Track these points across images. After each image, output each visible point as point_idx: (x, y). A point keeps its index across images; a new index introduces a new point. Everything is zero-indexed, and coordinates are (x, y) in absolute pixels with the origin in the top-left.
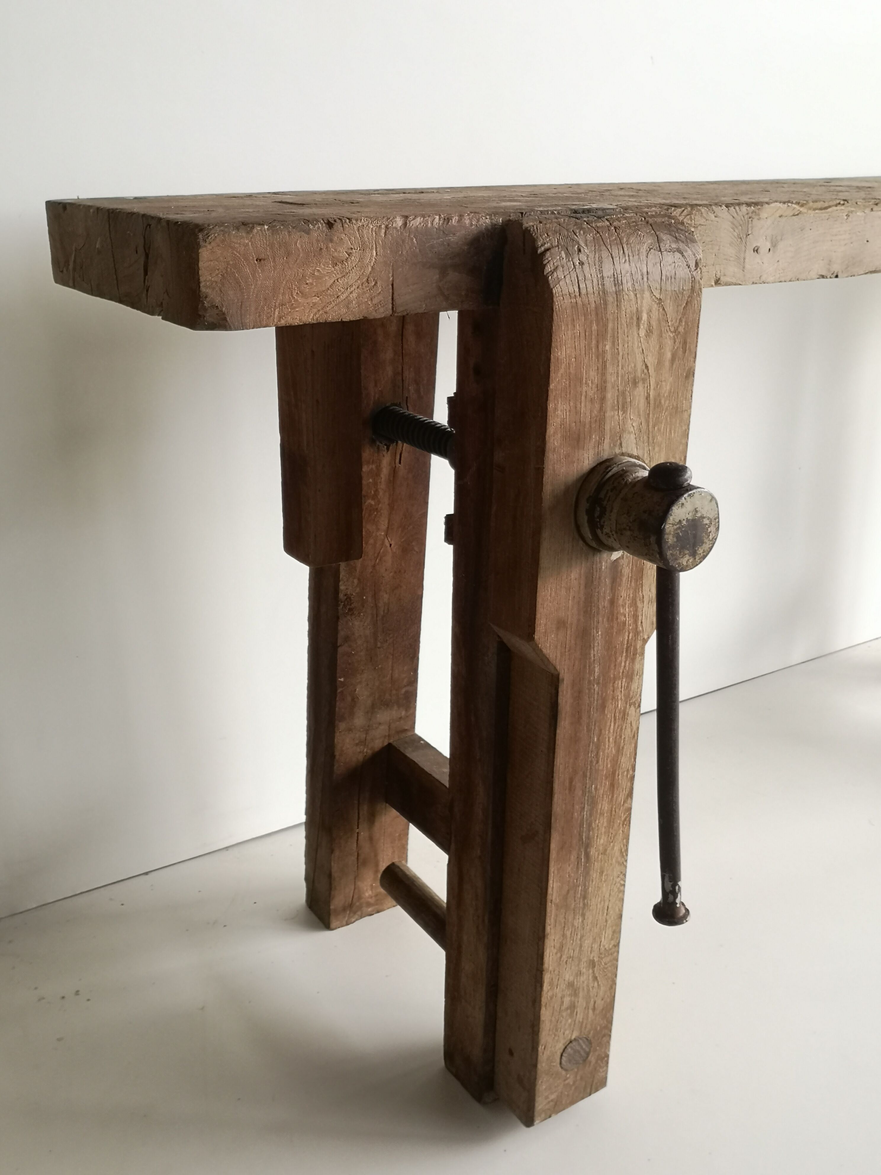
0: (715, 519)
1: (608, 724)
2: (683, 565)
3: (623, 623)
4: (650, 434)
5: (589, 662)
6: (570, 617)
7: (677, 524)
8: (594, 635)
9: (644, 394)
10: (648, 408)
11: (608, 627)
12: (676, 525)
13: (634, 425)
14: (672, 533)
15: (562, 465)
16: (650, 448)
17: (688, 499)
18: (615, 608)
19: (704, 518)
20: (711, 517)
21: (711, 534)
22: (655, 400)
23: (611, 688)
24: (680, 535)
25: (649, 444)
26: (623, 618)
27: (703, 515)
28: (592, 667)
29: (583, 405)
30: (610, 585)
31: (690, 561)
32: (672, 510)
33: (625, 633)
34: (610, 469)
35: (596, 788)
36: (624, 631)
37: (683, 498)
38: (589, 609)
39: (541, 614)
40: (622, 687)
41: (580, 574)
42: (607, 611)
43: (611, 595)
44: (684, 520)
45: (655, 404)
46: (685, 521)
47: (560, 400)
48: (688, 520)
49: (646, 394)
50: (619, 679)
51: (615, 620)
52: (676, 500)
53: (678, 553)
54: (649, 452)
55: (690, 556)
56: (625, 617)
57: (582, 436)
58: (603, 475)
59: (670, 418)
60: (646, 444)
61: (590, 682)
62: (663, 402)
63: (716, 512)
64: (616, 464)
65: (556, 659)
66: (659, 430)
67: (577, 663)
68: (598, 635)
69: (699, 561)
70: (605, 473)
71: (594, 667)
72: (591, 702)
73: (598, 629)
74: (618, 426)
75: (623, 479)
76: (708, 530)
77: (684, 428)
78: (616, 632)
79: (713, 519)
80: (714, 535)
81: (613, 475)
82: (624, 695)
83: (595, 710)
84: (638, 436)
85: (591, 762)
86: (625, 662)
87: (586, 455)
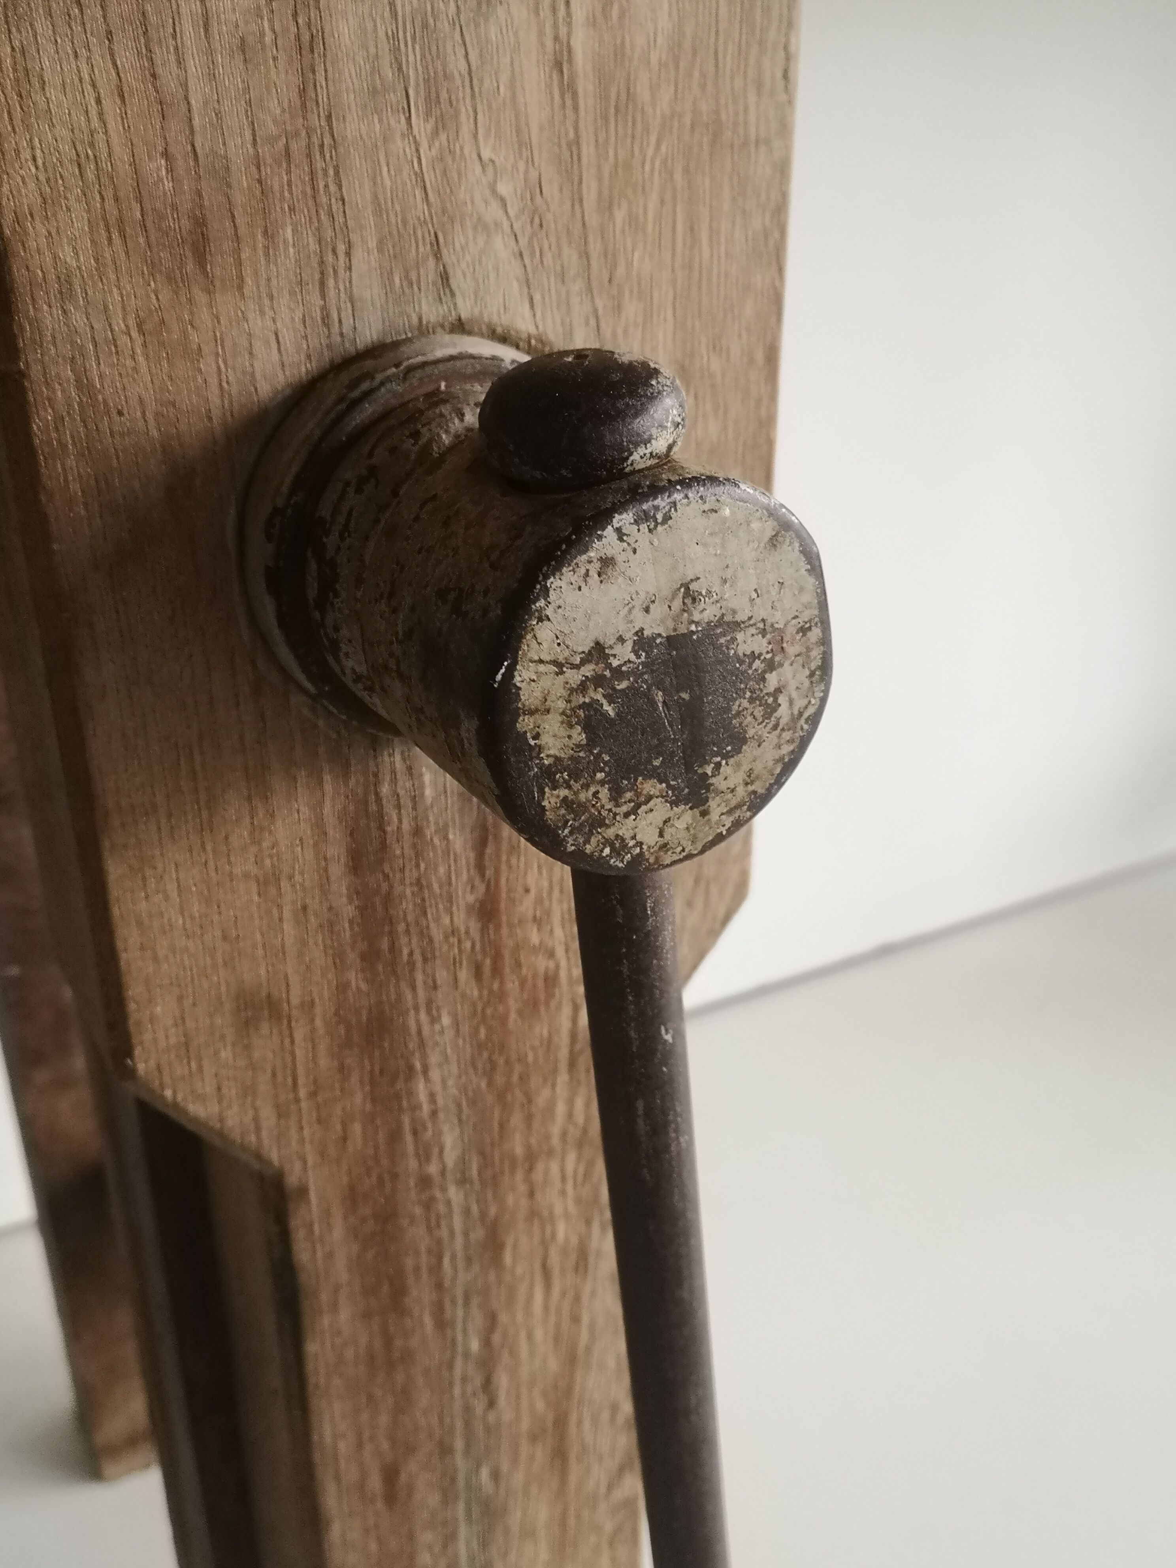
0: (804, 631)
1: (522, 1291)
2: (640, 844)
3: (546, 979)
4: (591, 239)
5: (413, 1120)
6: (294, 979)
7: (583, 662)
8: (419, 1032)
9: (542, 45)
10: (569, 111)
11: (481, 996)
12: (577, 667)
13: (503, 189)
14: (561, 705)
15: (129, 363)
16: (599, 304)
17: (640, 535)
18: (505, 931)
19: (736, 626)
20: (779, 619)
21: (782, 699)
22: (603, 80)
23: (522, 1188)
24: (605, 715)
25: (589, 289)
26: (542, 964)
27: (734, 612)
28: (430, 1132)
29: (194, 65)
30: (472, 855)
31: (681, 824)
32: (546, 591)
33: (559, 1007)
34: (365, 386)
35: (496, 1475)
36: (553, 1004)
37: (609, 531)
38: (385, 944)
39: (147, 982)
40: (564, 1179)
41: (319, 826)
42: (468, 945)
43: (481, 888)
44: (621, 639)
45: (604, 97)
46: (629, 645)
47: (42, 26)
48: (642, 642)
49: (549, 43)
50: (551, 1153)
51: (507, 970)
52: (570, 544)
53: (604, 793)
54: (593, 322)
55: (674, 803)
56: (551, 954)
57: (218, 227)
58: (333, 415)
59: (686, 170)
60: (577, 286)
61: (425, 1182)
62: (643, 91)
63: (808, 597)
64: (397, 366)
65: (258, 1130)
66: (634, 223)
67: (357, 1128)
68: (437, 1027)
69: (728, 821)
70: (343, 406)
71: (438, 1134)
72: (439, 1242)
73: (438, 1009)
74: (418, 193)
75: (416, 435)
76: (764, 679)
77: (756, 223)
78: (520, 1013)
79: (791, 630)
80: (800, 703)
81: (385, 415)
82: (578, 1201)
83: (461, 1264)
84: (530, 242)
85: (468, 1409)
86: (570, 1103)
87: (257, 324)
